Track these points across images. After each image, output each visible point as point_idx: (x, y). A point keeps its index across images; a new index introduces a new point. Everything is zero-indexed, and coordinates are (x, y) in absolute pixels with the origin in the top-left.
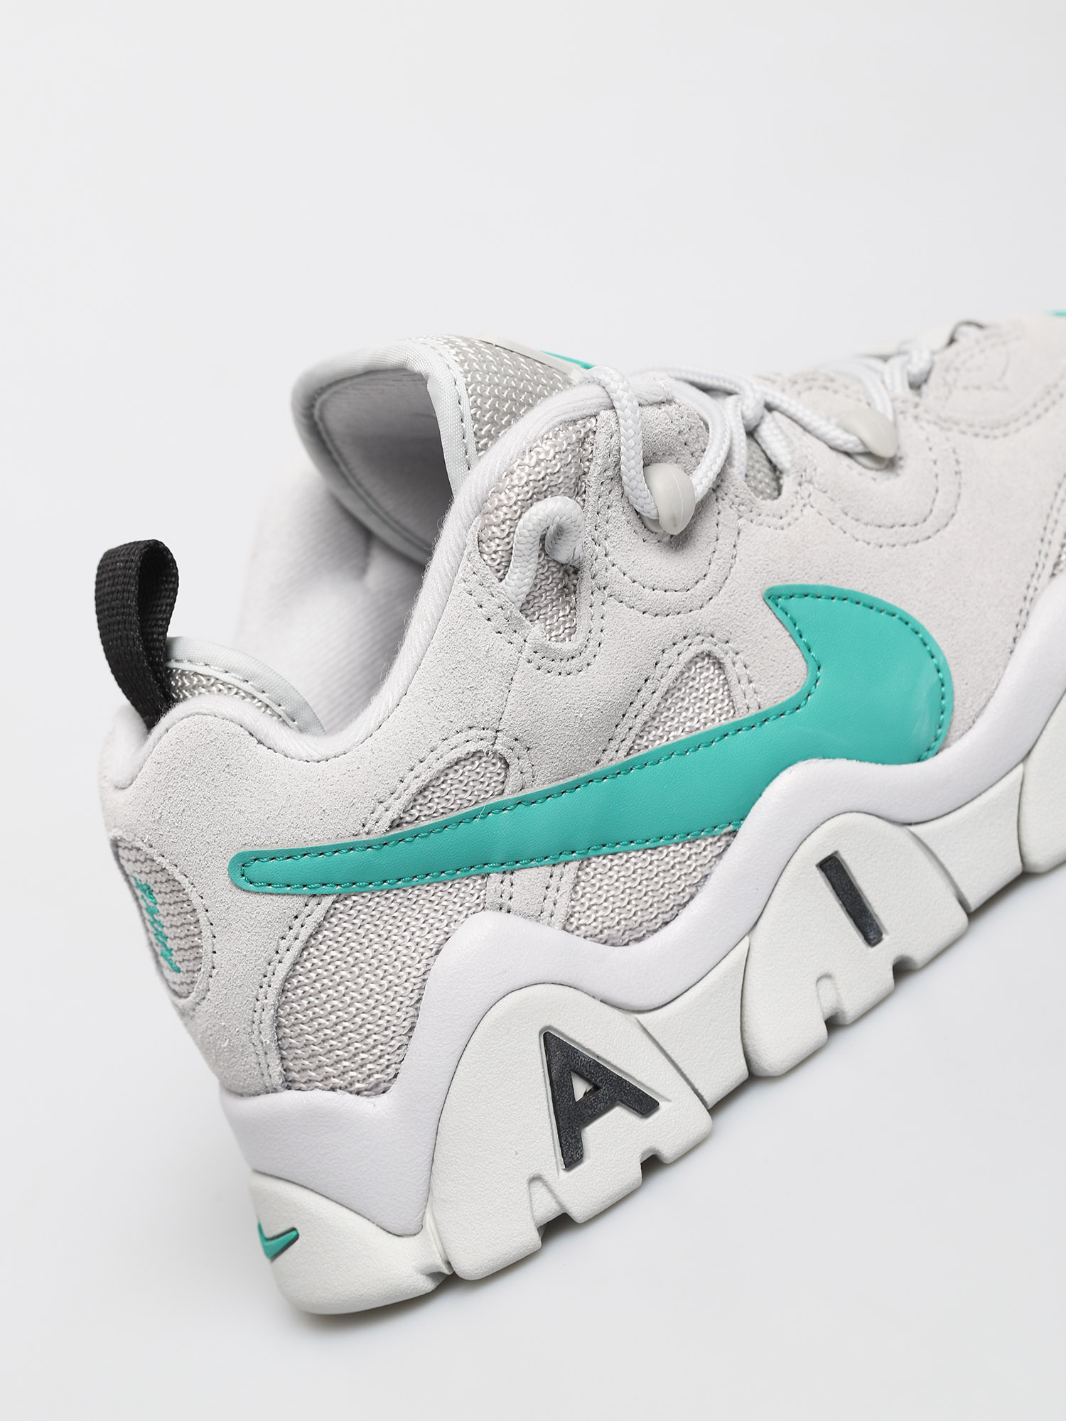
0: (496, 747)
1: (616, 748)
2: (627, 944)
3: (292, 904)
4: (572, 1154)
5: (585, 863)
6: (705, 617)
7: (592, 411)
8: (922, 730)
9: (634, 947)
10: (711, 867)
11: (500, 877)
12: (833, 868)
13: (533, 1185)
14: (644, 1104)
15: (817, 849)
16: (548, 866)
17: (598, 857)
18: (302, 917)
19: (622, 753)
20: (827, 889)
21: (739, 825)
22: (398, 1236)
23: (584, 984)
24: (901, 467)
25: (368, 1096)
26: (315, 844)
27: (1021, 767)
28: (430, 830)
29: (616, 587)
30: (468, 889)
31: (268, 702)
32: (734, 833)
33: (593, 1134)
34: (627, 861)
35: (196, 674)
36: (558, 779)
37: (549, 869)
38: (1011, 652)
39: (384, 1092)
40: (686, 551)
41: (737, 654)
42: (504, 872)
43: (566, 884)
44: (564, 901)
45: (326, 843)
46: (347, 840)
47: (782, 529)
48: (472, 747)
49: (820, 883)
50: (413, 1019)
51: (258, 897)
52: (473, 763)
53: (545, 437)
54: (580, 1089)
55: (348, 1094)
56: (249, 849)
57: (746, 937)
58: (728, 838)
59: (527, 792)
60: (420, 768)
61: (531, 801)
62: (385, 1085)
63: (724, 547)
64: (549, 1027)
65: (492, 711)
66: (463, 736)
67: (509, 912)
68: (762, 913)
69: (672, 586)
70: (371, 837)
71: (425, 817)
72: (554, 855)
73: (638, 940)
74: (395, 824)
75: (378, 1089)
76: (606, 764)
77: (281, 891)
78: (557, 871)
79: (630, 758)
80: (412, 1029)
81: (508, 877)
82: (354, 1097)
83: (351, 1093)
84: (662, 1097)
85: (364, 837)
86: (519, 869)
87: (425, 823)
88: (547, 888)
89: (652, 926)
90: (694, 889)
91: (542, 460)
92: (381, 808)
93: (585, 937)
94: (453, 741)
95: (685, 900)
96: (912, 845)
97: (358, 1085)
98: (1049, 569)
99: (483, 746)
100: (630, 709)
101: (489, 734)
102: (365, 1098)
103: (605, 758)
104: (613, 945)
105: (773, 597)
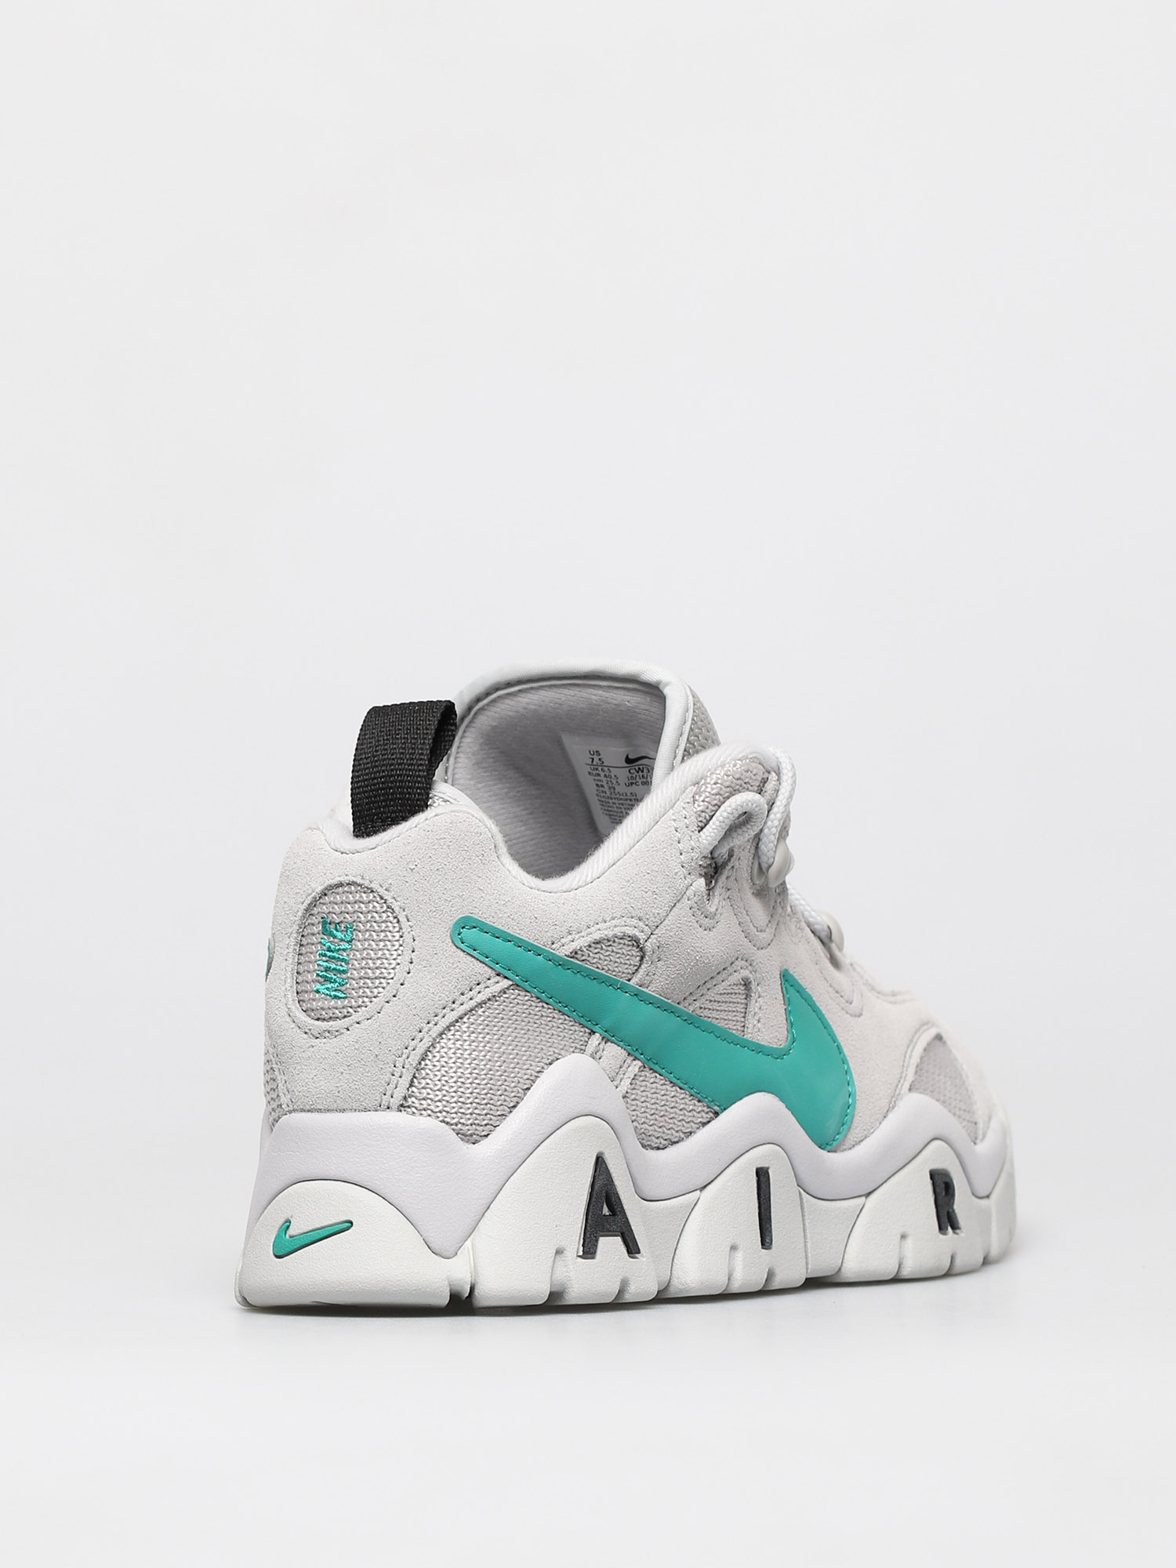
0: (647, 943)
2: (641, 1144)
3: (483, 972)
8: (831, 1127)
10: (697, 1128)
12: (765, 1176)
13: (559, 1255)
14: (633, 1248)
15: (760, 1158)
17: (651, 1069)
18: (482, 986)
19: (690, 1008)
20: (756, 1189)
21: (723, 1111)
22: (435, 1254)
23: (624, 1144)
26: (519, 937)
27: (863, 1199)
28: (587, 974)
30: (580, 1034)
33: (605, 1244)
36: (661, 995)
37: (626, 1054)
38: (885, 1117)
39: (474, 1143)
41: (760, 997)
43: (631, 1072)
44: (627, 1082)
45: (526, 940)
46: (540, 946)
48: (632, 932)
49: (754, 1182)
51: (462, 954)
52: (629, 945)
55: (452, 1130)
56: (474, 916)
57: (698, 1191)
58: (713, 1115)
59: (642, 989)
60: (602, 926)
61: (643, 998)
62: (478, 1138)
64: (602, 1152)
65: (658, 916)
66: (634, 922)
68: (712, 1181)
70: (556, 953)
71: (588, 962)
72: (634, 1046)
73: (644, 1146)
74: (573, 955)
76: (682, 1007)
77: (481, 958)
78: (629, 1059)
79: (692, 1014)
80: (514, 1107)
81: (604, 1042)
84: (643, 1251)
86: (612, 1042)
87: (586, 966)
88: (621, 1067)
89: (655, 1142)
90: (683, 1136)
92: (569, 937)
94: (626, 920)
95: (676, 1140)
96: (798, 1203)
99: (641, 937)
101: (648, 931)
103: (683, 1003)
104: (637, 1137)
105: (784, 977)
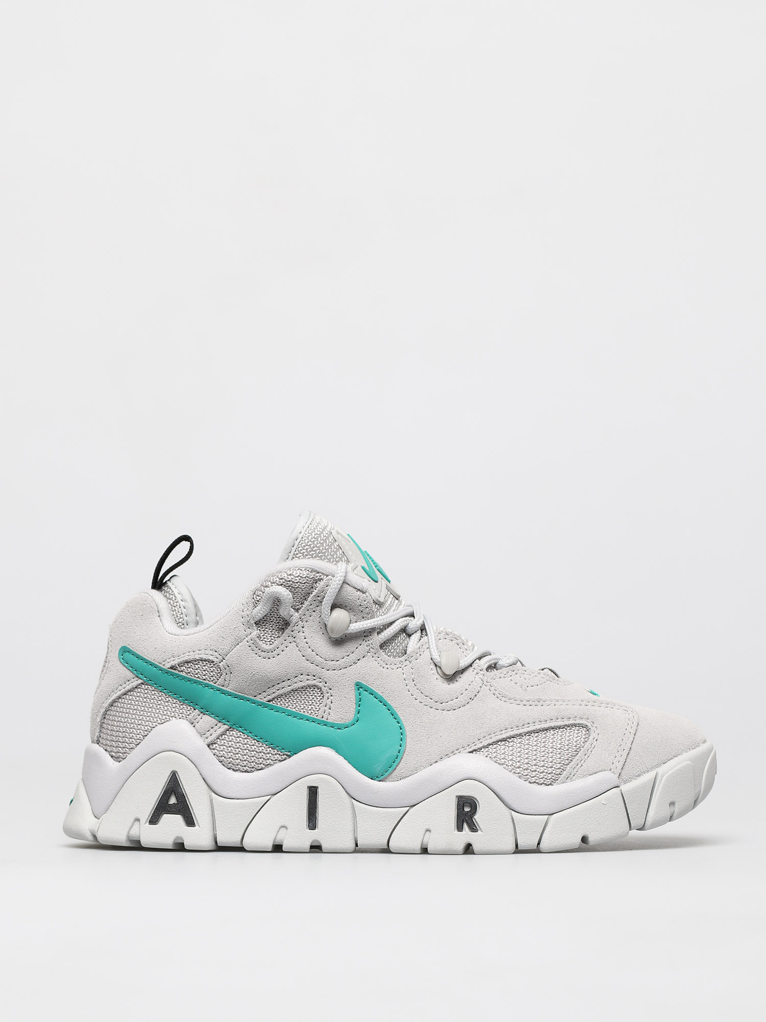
0: (220, 664)
1: (265, 696)
2: (229, 769)
3: (129, 674)
4: (154, 820)
5: (231, 729)
6: (327, 674)
7: (327, 574)
8: (378, 768)
9: (231, 771)
10: (275, 763)
11: (199, 713)
12: (313, 792)
13: (137, 822)
14: (190, 822)
15: (312, 781)
16: (217, 720)
17: (237, 730)
18: (130, 682)
19: (266, 699)
20: (306, 797)
21: (293, 755)
22: (95, 817)
23: (200, 768)
24: (453, 683)
25: (114, 760)
26: (146, 658)
27: (408, 808)
28: (183, 678)
29: (298, 640)
30: (186, 709)
31: (183, 612)
32: (290, 756)
33: (166, 818)
34: (260, 747)
35: (170, 588)
36: (236, 691)
37: (217, 722)
38: (431, 765)
39: (119, 762)
40: (336, 648)
41: (332, 696)
42: (202, 713)
43: (219, 731)
44: (214, 736)
45: (149, 659)
46: (156, 663)
47: (383, 668)
48: (211, 658)
49: (305, 793)
50: (140, 741)
51: (122, 666)
52: (211, 664)
53: (301, 568)
54: (173, 800)
55: (109, 755)
56: (128, 647)
57: (270, 796)
58: (286, 757)
59: (223, 688)
60: (192, 653)
61: (224, 692)
62: (121, 759)
63: (353, 657)
64: (177, 772)
65: (224, 650)
66: (211, 652)
67: (194, 727)
68: (280, 791)
69: (320, 655)
70: (163, 667)
71: (184, 672)
72: (221, 717)
73: (234, 770)
74: (174, 668)
75: (117, 759)
76: (258, 699)
77: (128, 668)
78: (219, 724)
79: (267, 703)
80: (138, 744)
81: (202, 714)
82: (110, 757)
83: (110, 755)
84: (198, 824)
85: (161, 665)
86: (207, 715)
87: (183, 674)
88: (212, 728)
89: (242, 768)
90: (264, 766)
91: (293, 575)
92: (172, 659)
93: (214, 755)
94: (207, 652)
95: (259, 768)
96: (349, 806)
97: (114, 754)
98: (471, 750)
99: (215, 660)
100: (277, 686)
101: (220, 658)
102: (113, 760)
103: (259, 696)
104: (223, 765)
105: (359, 686)
